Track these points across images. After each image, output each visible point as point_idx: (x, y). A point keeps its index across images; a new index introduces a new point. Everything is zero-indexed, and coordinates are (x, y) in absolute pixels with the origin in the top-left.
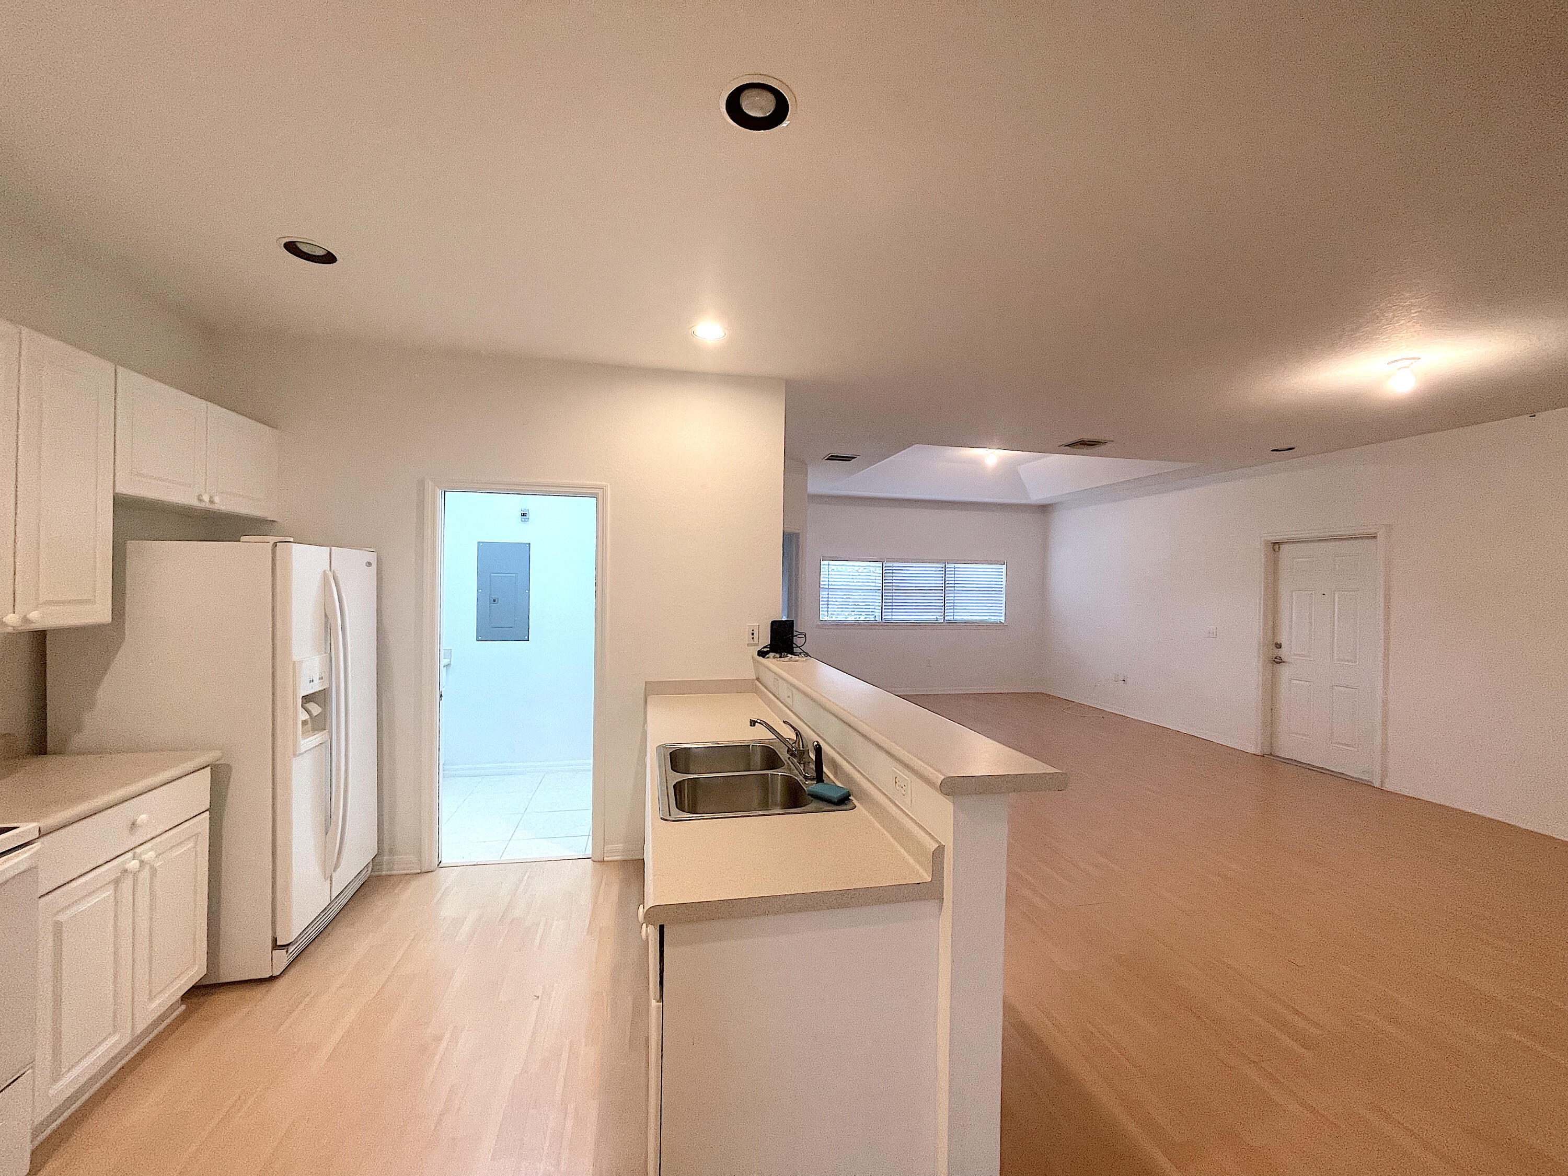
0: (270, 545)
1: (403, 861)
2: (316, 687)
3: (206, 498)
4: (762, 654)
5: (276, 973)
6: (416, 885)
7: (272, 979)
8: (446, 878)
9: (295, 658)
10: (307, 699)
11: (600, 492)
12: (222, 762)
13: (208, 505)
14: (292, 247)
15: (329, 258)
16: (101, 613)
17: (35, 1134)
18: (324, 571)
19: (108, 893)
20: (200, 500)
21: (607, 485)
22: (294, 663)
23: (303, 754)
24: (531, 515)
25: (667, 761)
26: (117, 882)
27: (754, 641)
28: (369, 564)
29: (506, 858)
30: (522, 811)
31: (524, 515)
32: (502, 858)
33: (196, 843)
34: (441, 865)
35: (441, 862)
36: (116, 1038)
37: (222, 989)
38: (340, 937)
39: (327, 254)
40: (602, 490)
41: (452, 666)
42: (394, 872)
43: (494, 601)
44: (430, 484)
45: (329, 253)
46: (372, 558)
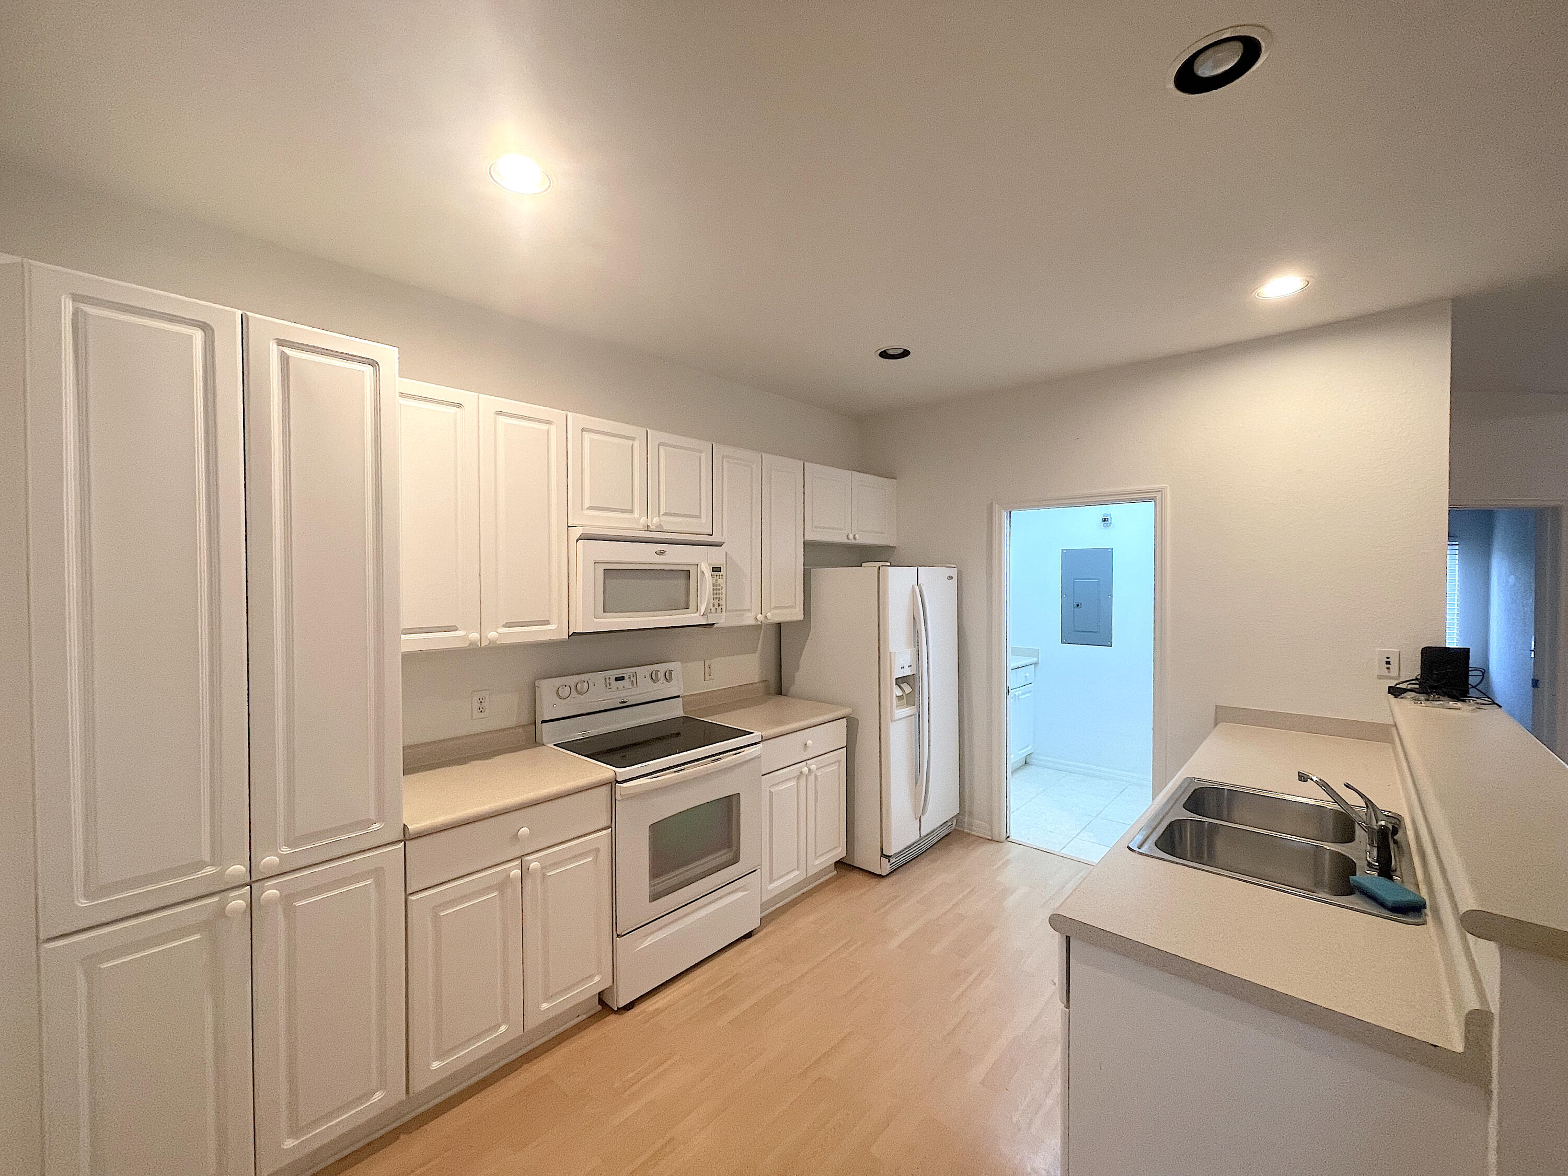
0: (876, 569)
1: (979, 827)
2: (907, 672)
3: (851, 537)
4: (1395, 692)
5: (884, 874)
6: (987, 849)
7: (880, 876)
8: (1014, 852)
9: (891, 650)
10: (900, 681)
11: (1158, 496)
12: (851, 716)
13: (853, 541)
14: (884, 355)
15: (906, 353)
16: (797, 614)
17: (764, 906)
18: (913, 586)
19: (793, 783)
20: (848, 538)
21: (1167, 487)
22: (890, 653)
23: (896, 720)
24: (1113, 520)
25: (1184, 795)
26: (799, 778)
27: (1389, 672)
28: (951, 578)
29: (1065, 852)
30: (1094, 815)
31: (1105, 521)
32: (1062, 851)
33: (839, 766)
34: (1009, 839)
35: (1009, 837)
36: (796, 873)
37: (856, 870)
38: (923, 867)
39: (903, 352)
40: (1160, 493)
41: (1039, 665)
42: (973, 833)
43: (1078, 605)
44: (996, 507)
45: (905, 350)
46: (953, 572)
